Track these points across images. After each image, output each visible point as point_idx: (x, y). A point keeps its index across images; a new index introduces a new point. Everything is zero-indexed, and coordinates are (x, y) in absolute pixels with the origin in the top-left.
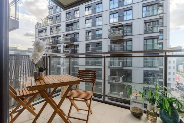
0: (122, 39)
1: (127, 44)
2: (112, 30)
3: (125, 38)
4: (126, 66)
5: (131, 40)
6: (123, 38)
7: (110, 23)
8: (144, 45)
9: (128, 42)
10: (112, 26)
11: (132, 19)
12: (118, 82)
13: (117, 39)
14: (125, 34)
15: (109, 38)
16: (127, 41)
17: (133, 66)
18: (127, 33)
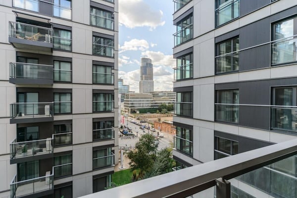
0: (49, 54)
1: (60, 68)
2: (19, 27)
3: (56, 53)
4: (60, 114)
5: (69, 61)
6: (52, 52)
7: (13, 7)
8: (93, 74)
9: (62, 64)
10: (20, 16)
11: (71, 21)
12: (41, 151)
13: (37, 52)
14: (56, 45)
15: (12, 44)
16: (60, 61)
17: (73, 113)
18: (59, 43)
